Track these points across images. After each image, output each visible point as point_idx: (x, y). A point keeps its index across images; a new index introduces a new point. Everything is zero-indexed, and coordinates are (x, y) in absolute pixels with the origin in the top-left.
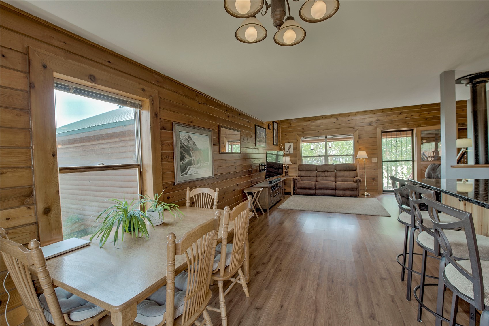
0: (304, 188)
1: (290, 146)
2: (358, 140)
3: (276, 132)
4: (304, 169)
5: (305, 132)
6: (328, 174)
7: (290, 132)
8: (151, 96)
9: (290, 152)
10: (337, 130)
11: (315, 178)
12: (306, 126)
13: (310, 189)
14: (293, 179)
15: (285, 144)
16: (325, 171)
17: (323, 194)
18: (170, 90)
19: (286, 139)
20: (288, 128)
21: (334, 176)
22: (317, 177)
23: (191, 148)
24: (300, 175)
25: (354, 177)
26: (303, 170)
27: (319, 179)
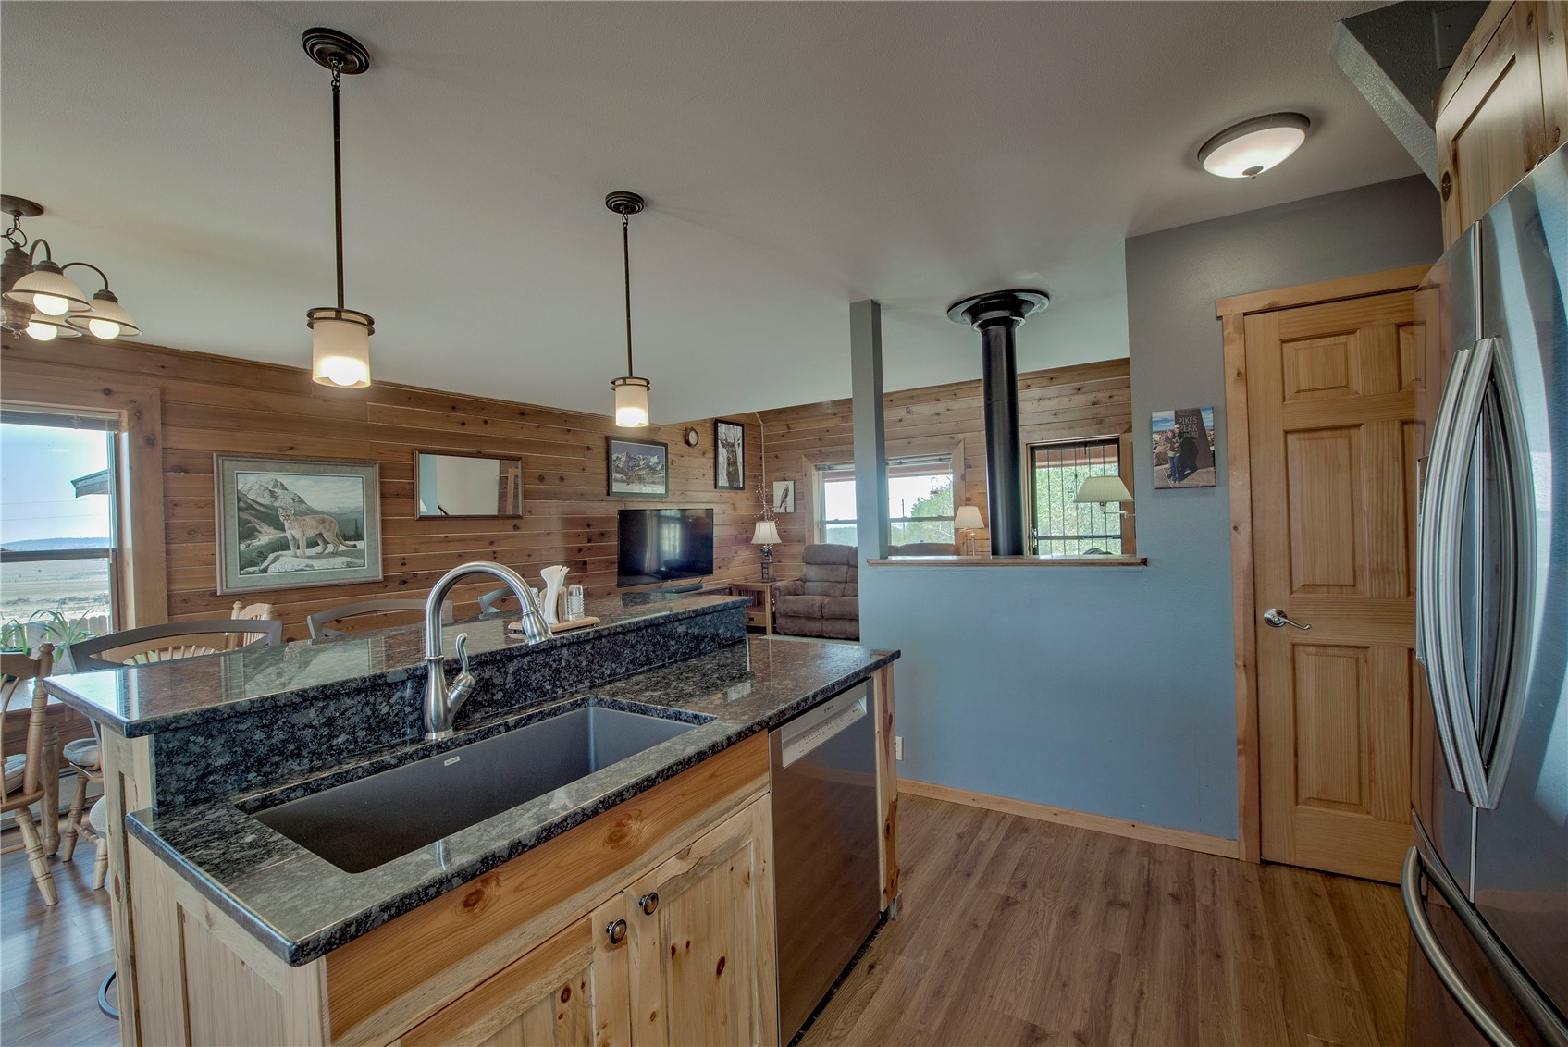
0: (796, 616)
1: (787, 490)
2: (963, 472)
4: (819, 559)
5: (824, 449)
7: (787, 448)
8: (133, 402)
9: (785, 508)
10: (909, 443)
12: (828, 431)
13: (810, 618)
15: (775, 483)
18: (208, 382)
19: (778, 470)
20: (782, 436)
23: (284, 509)
26: (813, 562)
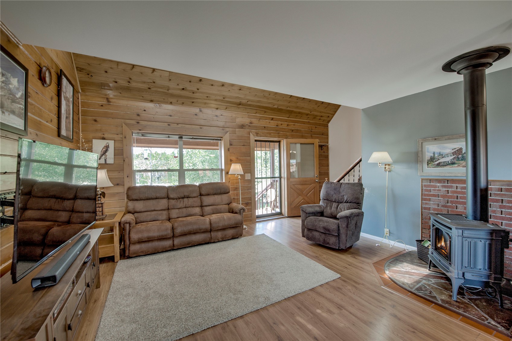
0: (149, 240)
1: (107, 148)
2: (229, 147)
3: (68, 105)
4: (142, 196)
5: (142, 123)
6: (189, 203)
7: (106, 115)
9: (105, 160)
10: (201, 128)
11: (165, 213)
12: (145, 110)
13: (161, 239)
14: (120, 223)
15: (94, 141)
16: (183, 198)
17: (188, 244)
19: (97, 131)
20: (102, 106)
21: (200, 205)
22: (168, 209)
24: (134, 209)
25: (229, 204)
26: (139, 199)
27: (174, 213)
